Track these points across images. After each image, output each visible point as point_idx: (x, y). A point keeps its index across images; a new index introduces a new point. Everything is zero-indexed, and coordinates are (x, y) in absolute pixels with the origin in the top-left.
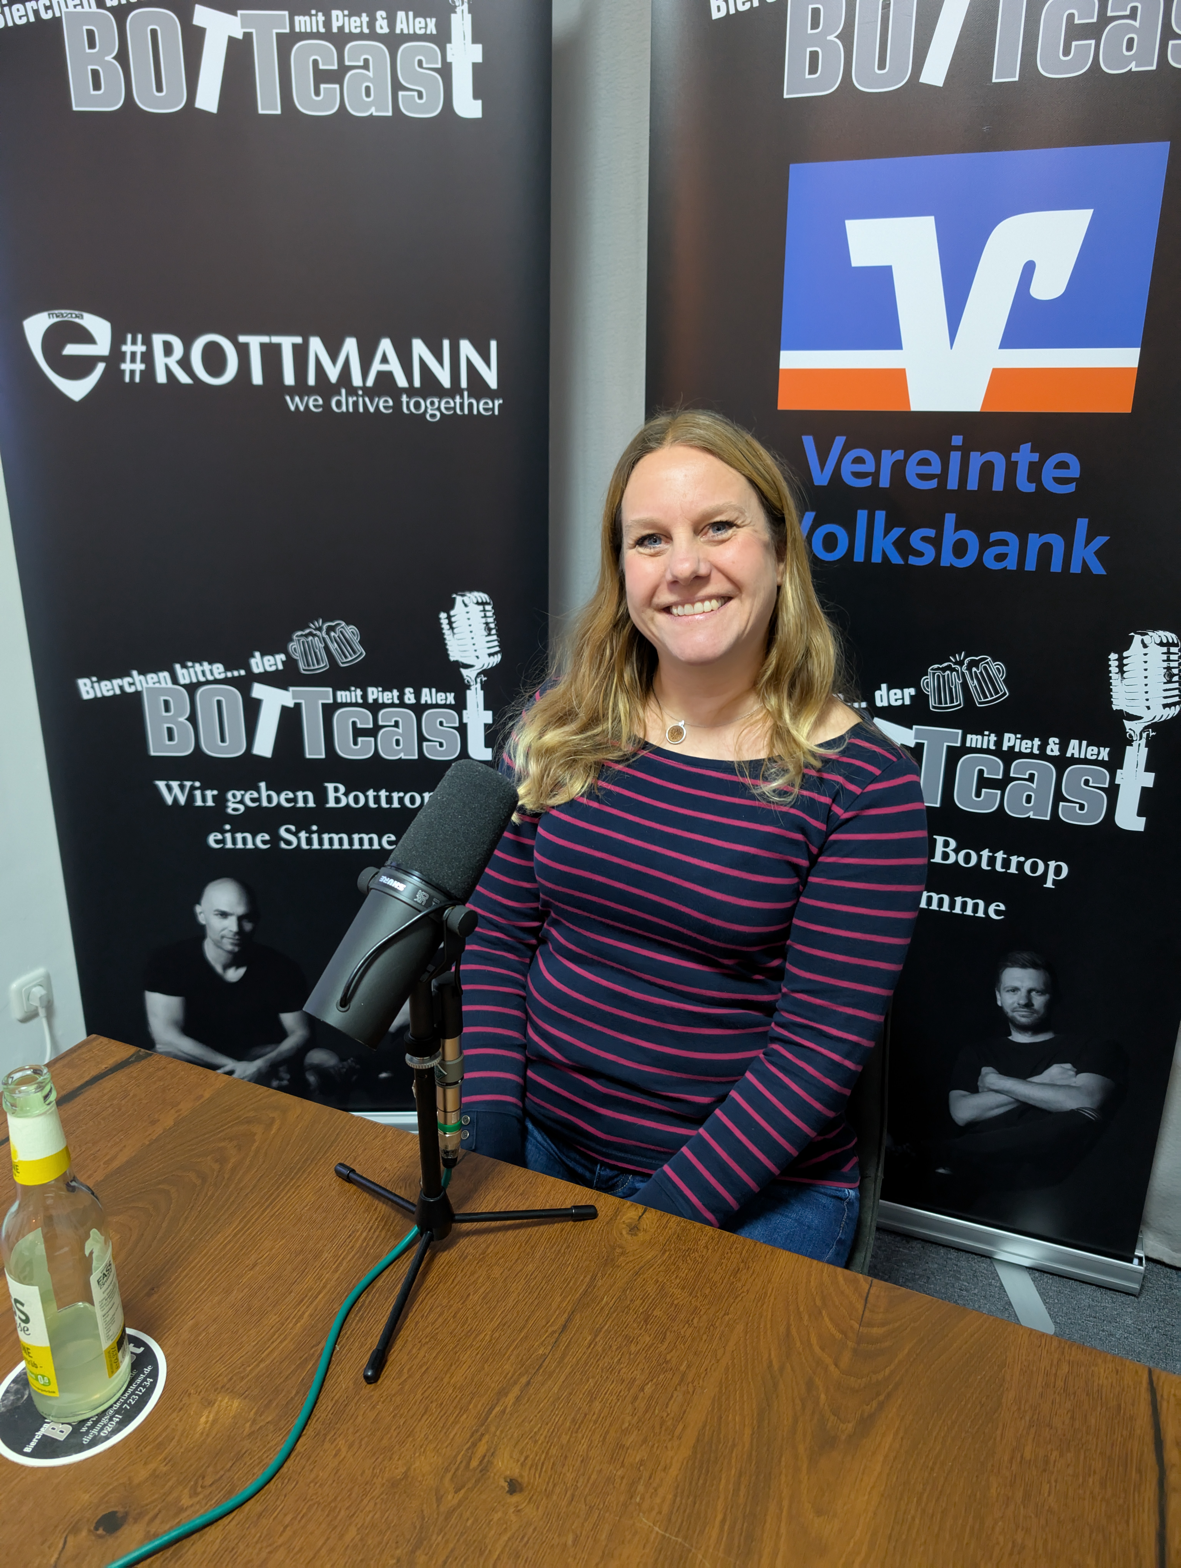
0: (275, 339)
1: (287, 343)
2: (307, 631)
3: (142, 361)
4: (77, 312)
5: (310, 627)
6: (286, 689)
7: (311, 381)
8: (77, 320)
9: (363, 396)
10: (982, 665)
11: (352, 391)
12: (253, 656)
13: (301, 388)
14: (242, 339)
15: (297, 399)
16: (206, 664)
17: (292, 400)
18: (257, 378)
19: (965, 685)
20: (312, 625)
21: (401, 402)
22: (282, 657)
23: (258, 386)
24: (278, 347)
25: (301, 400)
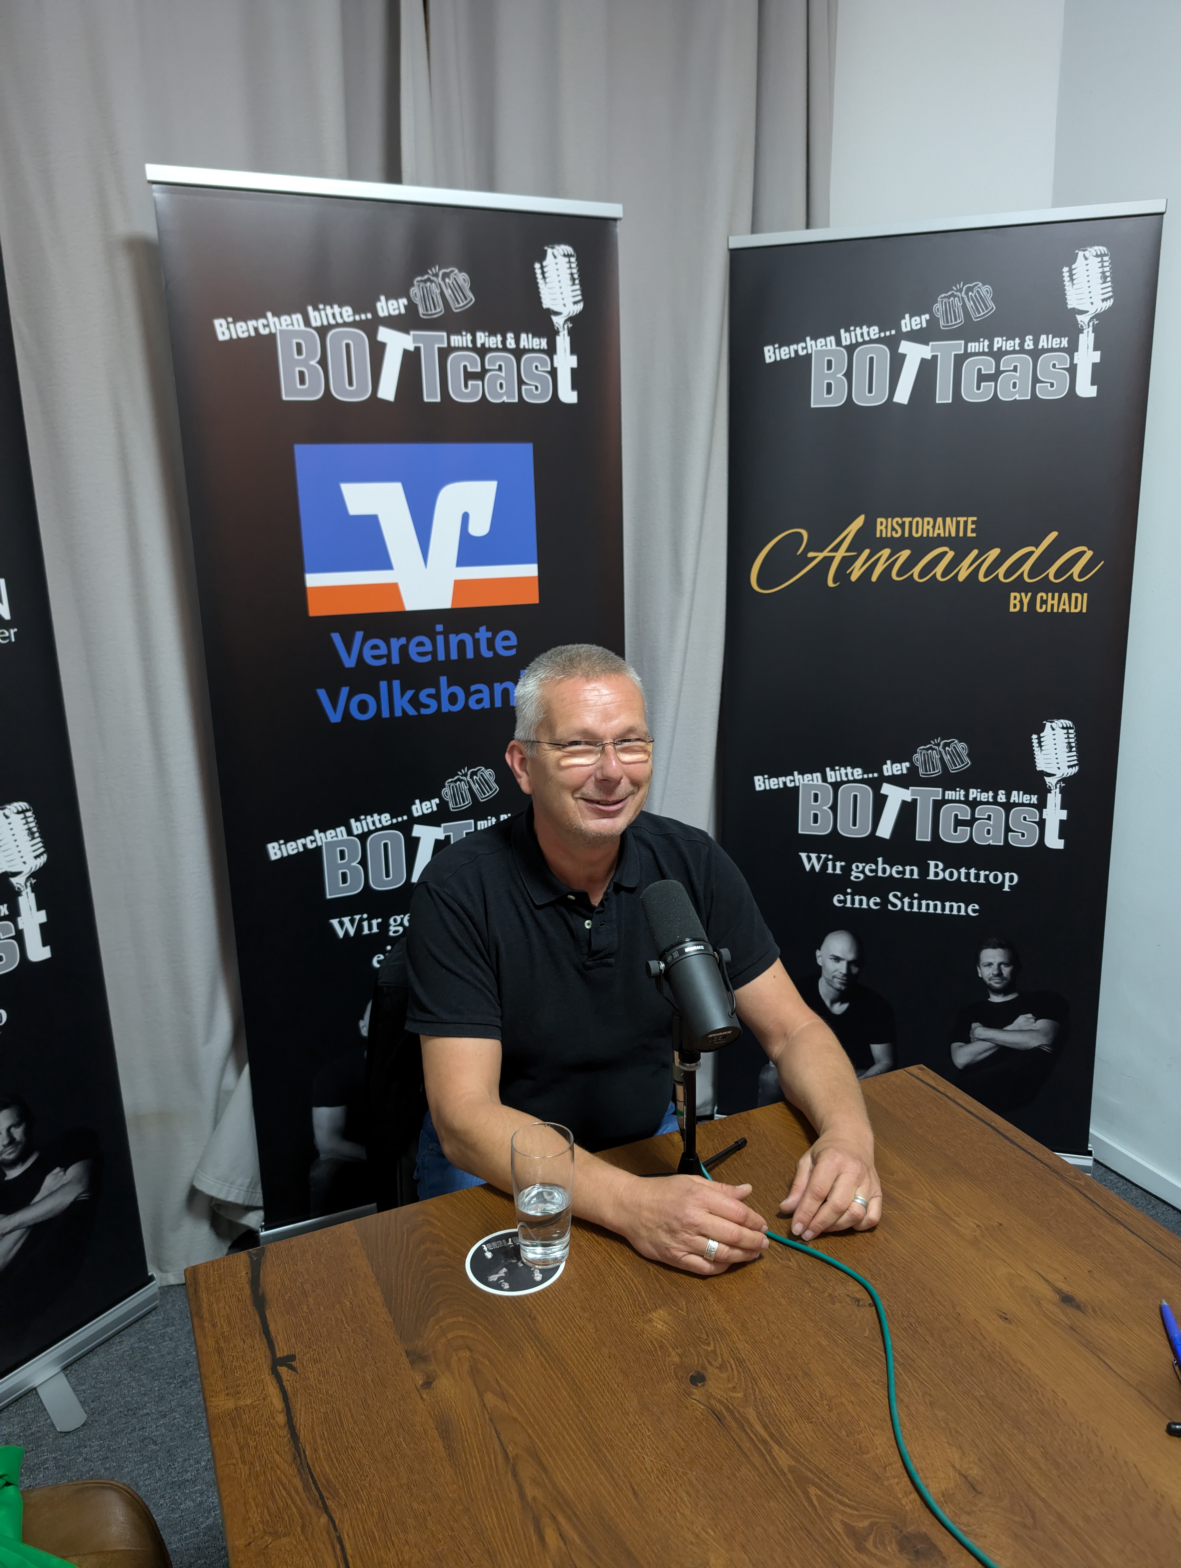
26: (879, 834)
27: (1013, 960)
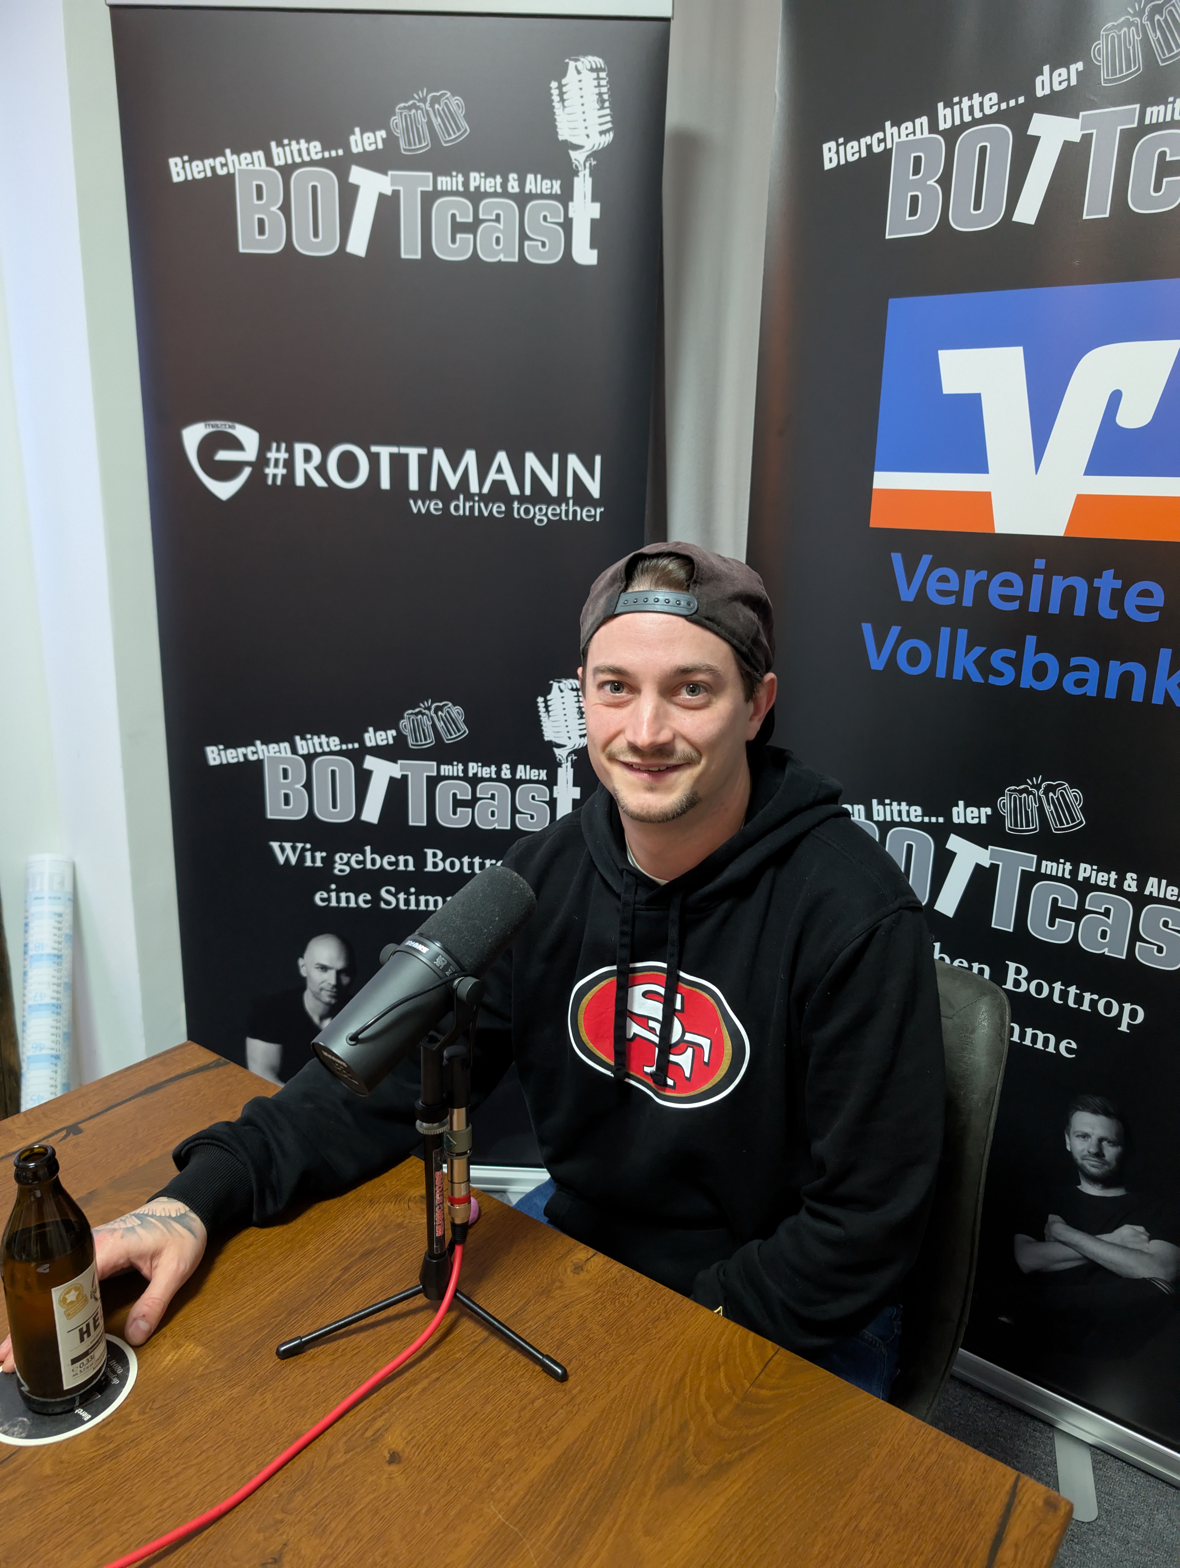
0: (403, 450)
1: (413, 453)
2: (417, 710)
3: (285, 466)
4: (230, 424)
5: (420, 707)
6: (395, 762)
7: (433, 487)
8: (230, 431)
9: (479, 501)
10: (1058, 791)
11: (469, 497)
12: (367, 731)
13: (424, 493)
14: (374, 449)
15: (420, 503)
16: (323, 737)
17: (415, 503)
18: (385, 483)
19: (1041, 809)
20: (422, 705)
21: (513, 508)
22: (393, 732)
23: (386, 491)
24: (406, 457)
25: (424, 504)
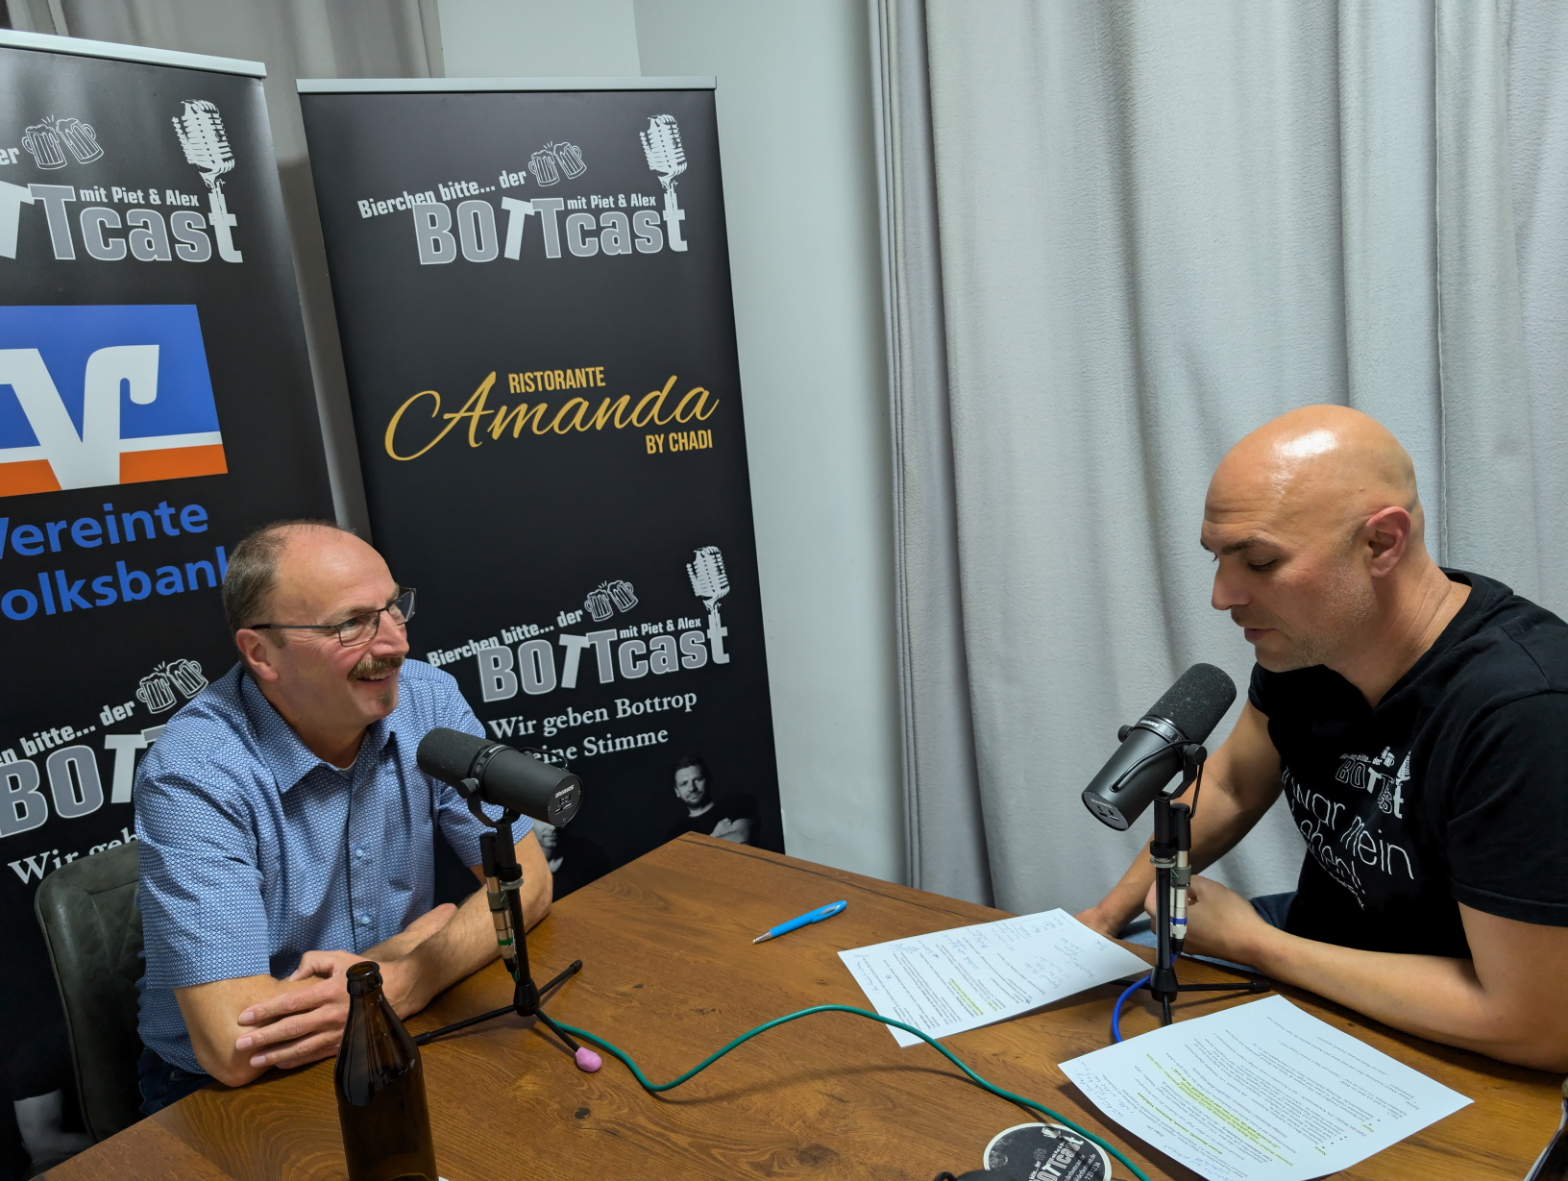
26: (564, 684)
27: (704, 774)
